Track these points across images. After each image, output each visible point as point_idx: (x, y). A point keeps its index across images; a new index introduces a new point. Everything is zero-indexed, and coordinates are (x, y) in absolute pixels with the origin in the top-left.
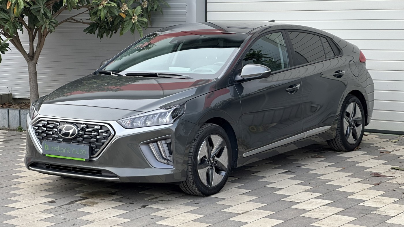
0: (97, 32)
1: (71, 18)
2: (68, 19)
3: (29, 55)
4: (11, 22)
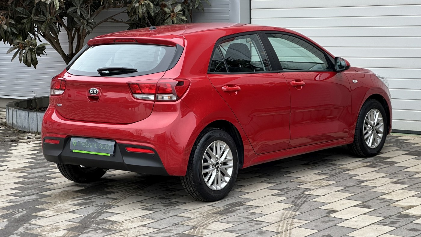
1: (111, 18)
3: (67, 56)
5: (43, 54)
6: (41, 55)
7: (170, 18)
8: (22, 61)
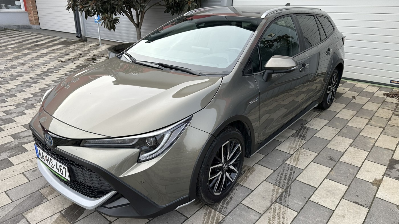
0: (170, 12)
1: (158, 3)
2: (156, 4)
3: (136, 24)
4: (119, 5)
5: (118, 23)
6: (117, 24)
7: (187, 4)
8: (106, 27)
